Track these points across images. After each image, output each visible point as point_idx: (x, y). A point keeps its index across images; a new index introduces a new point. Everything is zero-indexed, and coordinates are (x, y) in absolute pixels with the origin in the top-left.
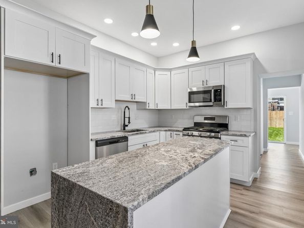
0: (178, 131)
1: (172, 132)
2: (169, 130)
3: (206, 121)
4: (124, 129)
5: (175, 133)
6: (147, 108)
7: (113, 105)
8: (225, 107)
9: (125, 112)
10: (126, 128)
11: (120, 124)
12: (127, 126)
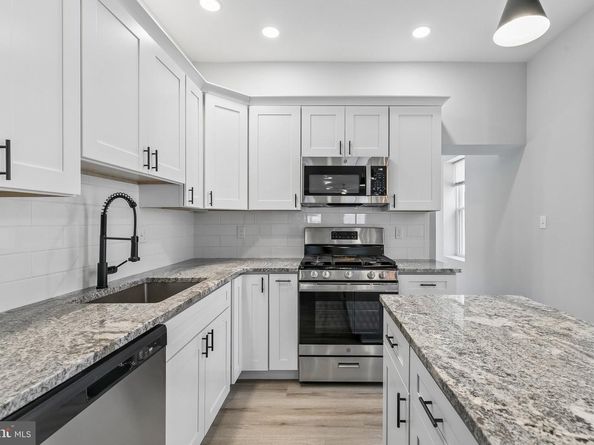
0: (287, 271)
1: (265, 277)
2: (256, 271)
3: (336, 242)
4: (102, 284)
5: (274, 277)
6: (188, 205)
7: (72, 183)
8: (391, 208)
9: (104, 218)
10: (111, 278)
11: (79, 264)
12: (113, 270)
